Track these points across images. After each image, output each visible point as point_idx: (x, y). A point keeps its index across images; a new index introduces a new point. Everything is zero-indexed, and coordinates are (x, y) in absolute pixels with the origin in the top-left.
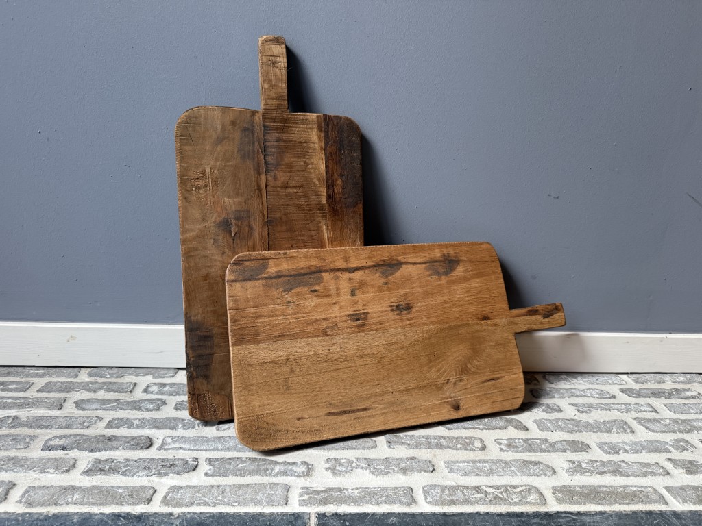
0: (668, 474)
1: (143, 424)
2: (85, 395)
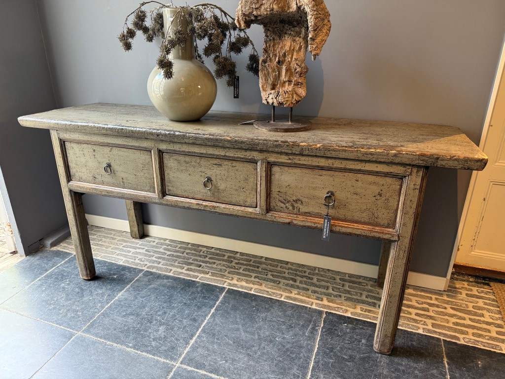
1: (200, 261)
2: (189, 251)
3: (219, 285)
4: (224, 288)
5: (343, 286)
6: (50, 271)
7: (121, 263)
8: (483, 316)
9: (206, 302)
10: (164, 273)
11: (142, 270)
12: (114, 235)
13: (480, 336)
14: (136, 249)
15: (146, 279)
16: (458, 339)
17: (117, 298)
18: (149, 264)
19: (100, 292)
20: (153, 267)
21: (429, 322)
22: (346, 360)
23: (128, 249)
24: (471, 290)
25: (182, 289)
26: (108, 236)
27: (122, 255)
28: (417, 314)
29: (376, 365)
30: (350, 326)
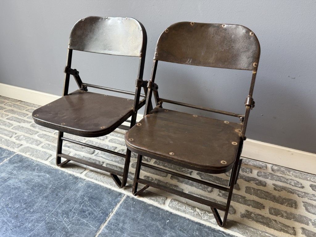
0: (295, 235)
4: (120, 194)
11: (10, 153)
14: (20, 122)
18: (25, 144)
20: (27, 150)
23: (11, 122)
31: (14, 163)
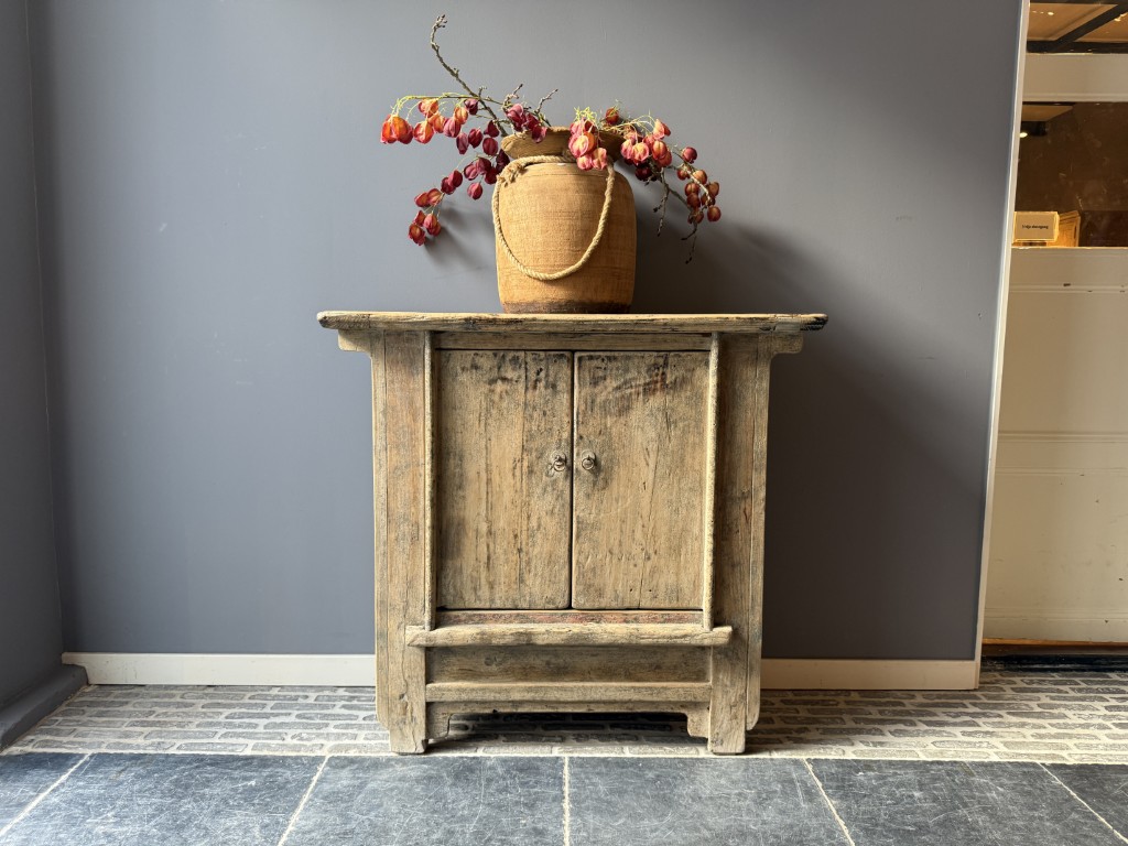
0: (781, 742)
3: (541, 756)
4: (558, 758)
5: (798, 712)
6: (34, 804)
7: (248, 752)
8: (1065, 716)
9: (535, 793)
10: (384, 754)
11: (317, 760)
12: (182, 697)
13: (1089, 747)
14: (268, 718)
15: (345, 773)
16: (1063, 758)
17: (290, 828)
18: (331, 743)
19: (232, 823)
20: (347, 748)
21: (994, 741)
22: (916, 833)
23: (247, 720)
24: (1015, 683)
25: (457, 777)
26: (166, 700)
27: (239, 735)
28: (964, 733)
29: (974, 829)
30: (872, 773)
31: (343, 767)
